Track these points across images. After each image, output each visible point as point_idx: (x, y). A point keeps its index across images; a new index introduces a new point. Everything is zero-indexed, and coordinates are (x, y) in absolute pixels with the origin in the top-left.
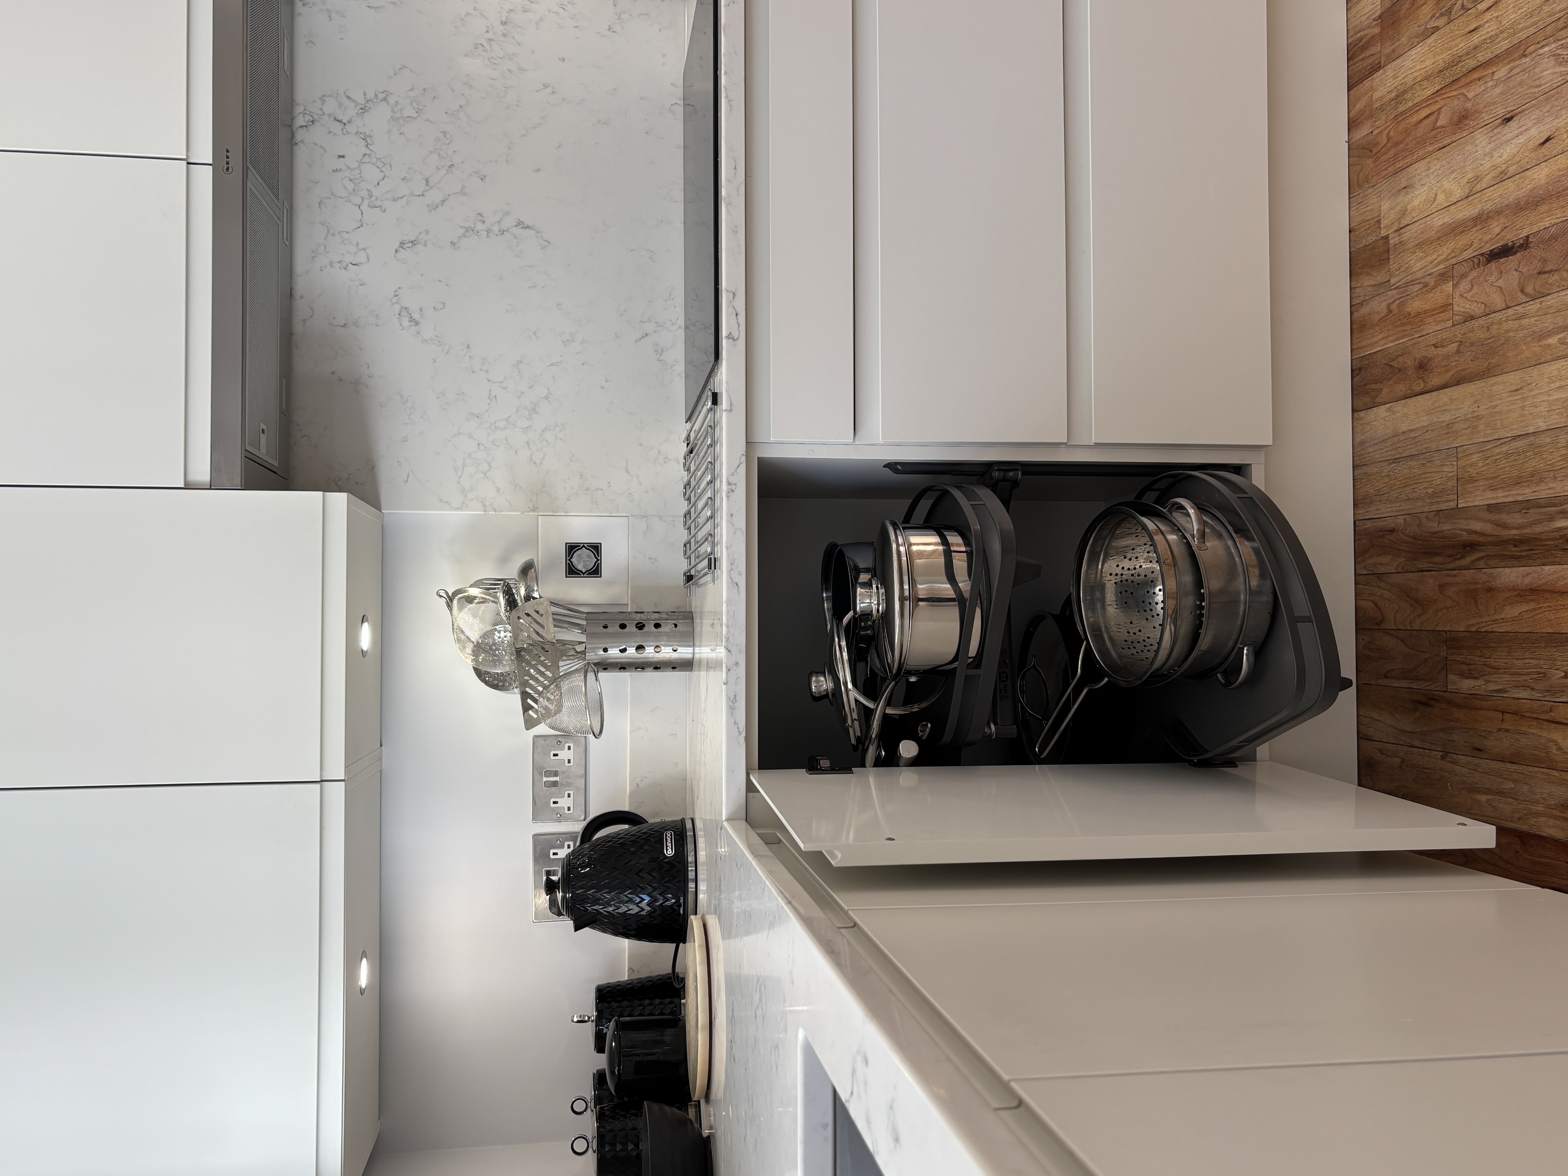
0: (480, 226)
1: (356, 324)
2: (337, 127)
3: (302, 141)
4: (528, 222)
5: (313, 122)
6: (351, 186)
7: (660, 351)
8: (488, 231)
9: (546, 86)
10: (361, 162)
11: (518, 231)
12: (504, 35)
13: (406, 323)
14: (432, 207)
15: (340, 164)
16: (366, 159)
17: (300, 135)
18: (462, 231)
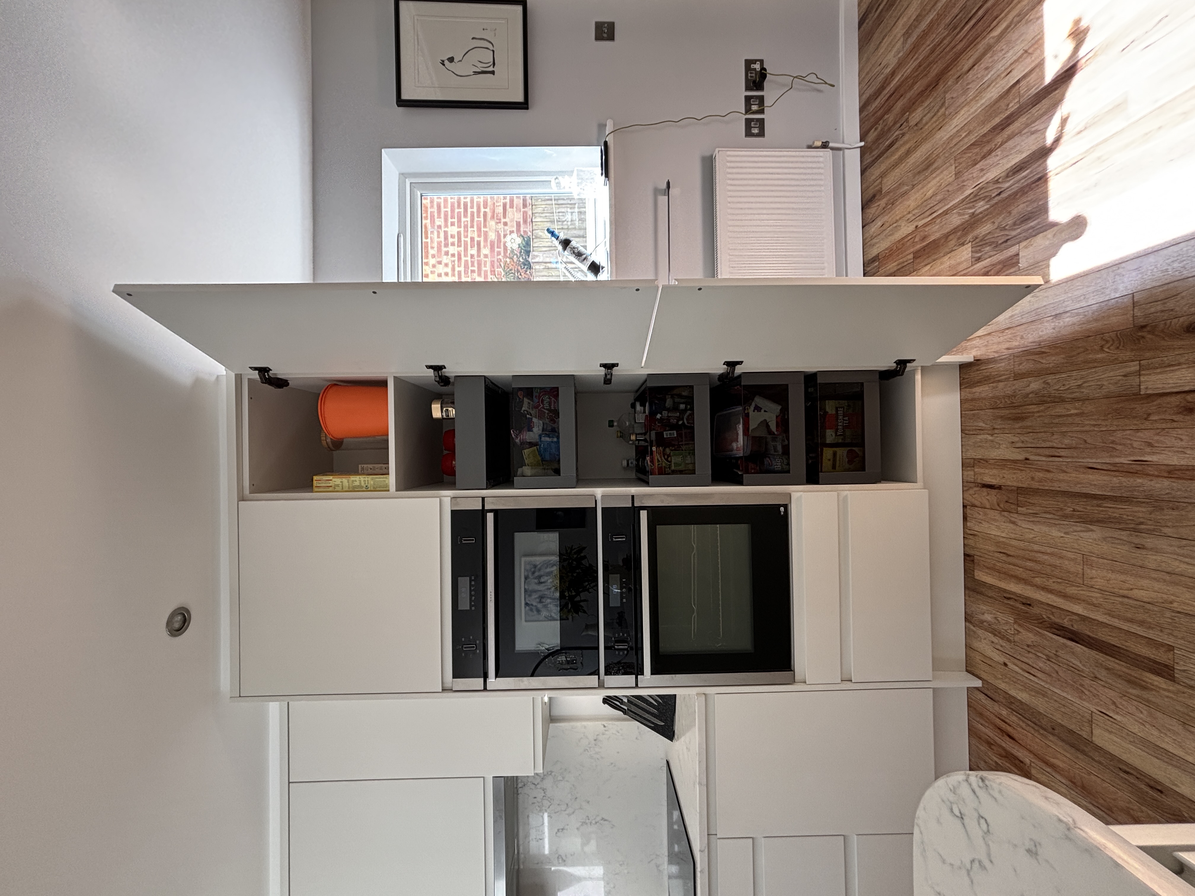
0: (587, 821)
1: (542, 863)
2: (533, 786)
3: (521, 793)
4: (606, 818)
5: (524, 785)
6: (539, 809)
7: (658, 866)
8: (591, 823)
9: (612, 764)
10: (542, 799)
11: (602, 822)
12: (595, 745)
13: (560, 861)
14: (569, 815)
15: (535, 800)
16: (545, 798)
17: (520, 790)
18: (580, 824)
